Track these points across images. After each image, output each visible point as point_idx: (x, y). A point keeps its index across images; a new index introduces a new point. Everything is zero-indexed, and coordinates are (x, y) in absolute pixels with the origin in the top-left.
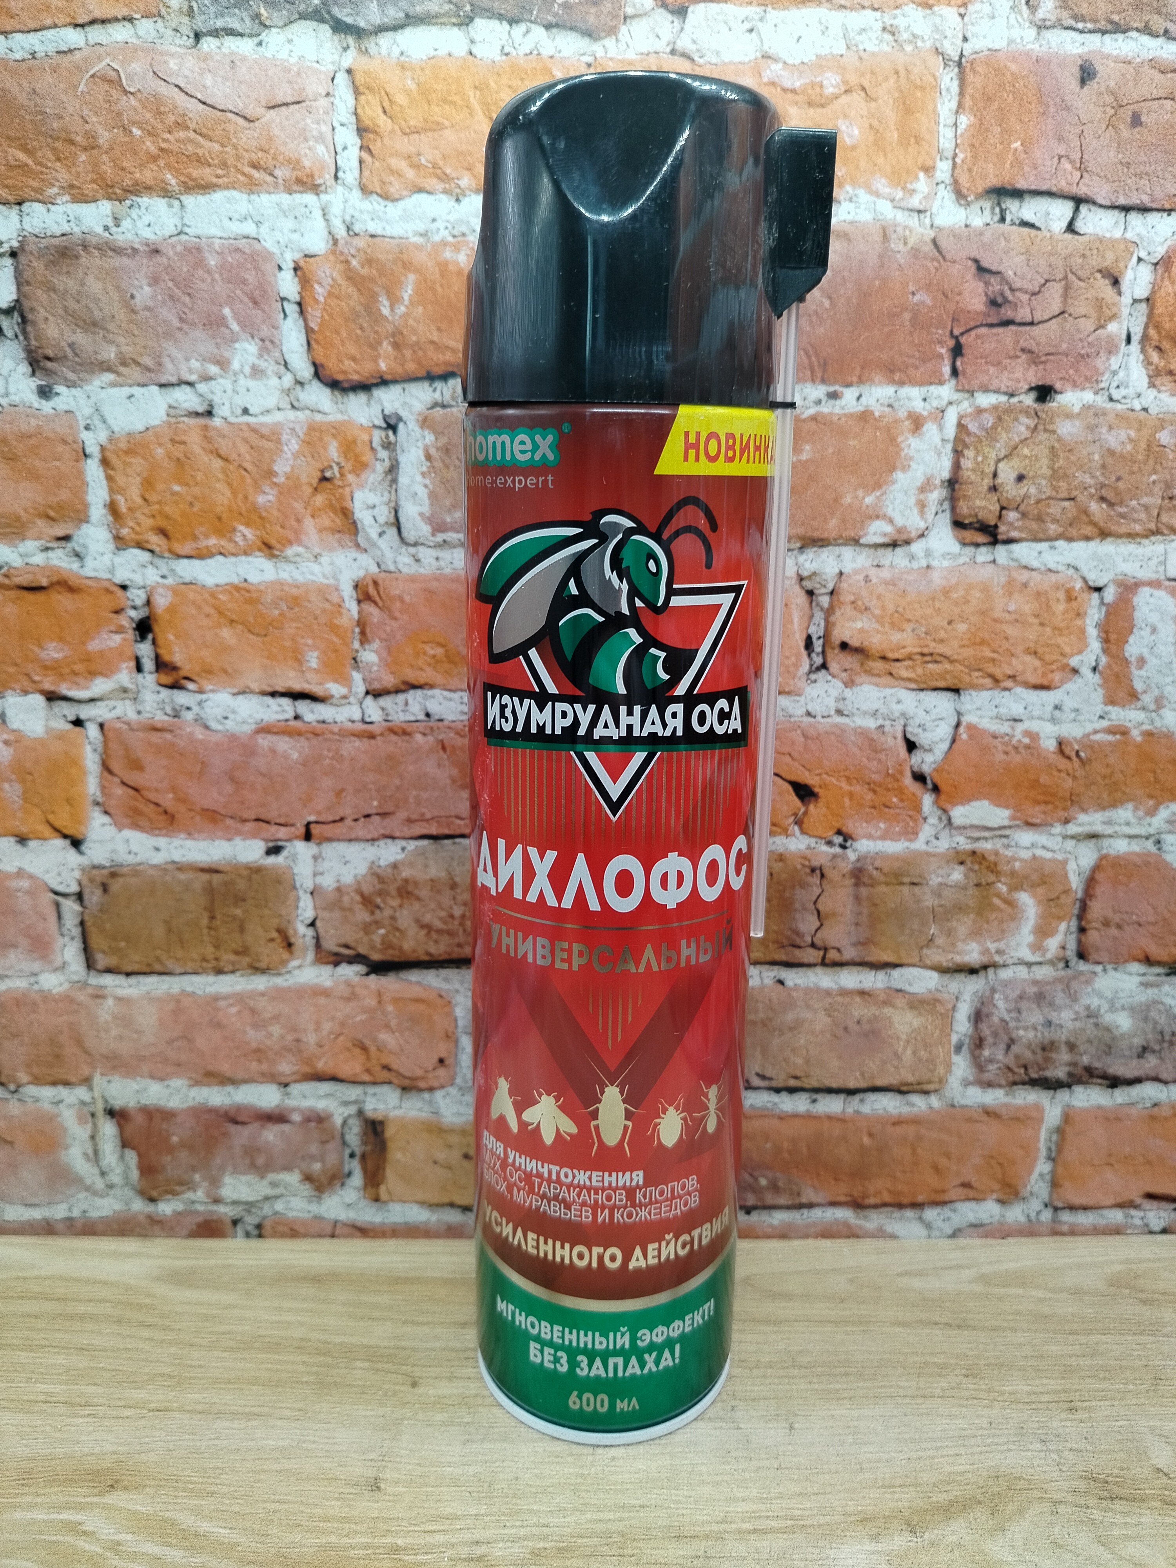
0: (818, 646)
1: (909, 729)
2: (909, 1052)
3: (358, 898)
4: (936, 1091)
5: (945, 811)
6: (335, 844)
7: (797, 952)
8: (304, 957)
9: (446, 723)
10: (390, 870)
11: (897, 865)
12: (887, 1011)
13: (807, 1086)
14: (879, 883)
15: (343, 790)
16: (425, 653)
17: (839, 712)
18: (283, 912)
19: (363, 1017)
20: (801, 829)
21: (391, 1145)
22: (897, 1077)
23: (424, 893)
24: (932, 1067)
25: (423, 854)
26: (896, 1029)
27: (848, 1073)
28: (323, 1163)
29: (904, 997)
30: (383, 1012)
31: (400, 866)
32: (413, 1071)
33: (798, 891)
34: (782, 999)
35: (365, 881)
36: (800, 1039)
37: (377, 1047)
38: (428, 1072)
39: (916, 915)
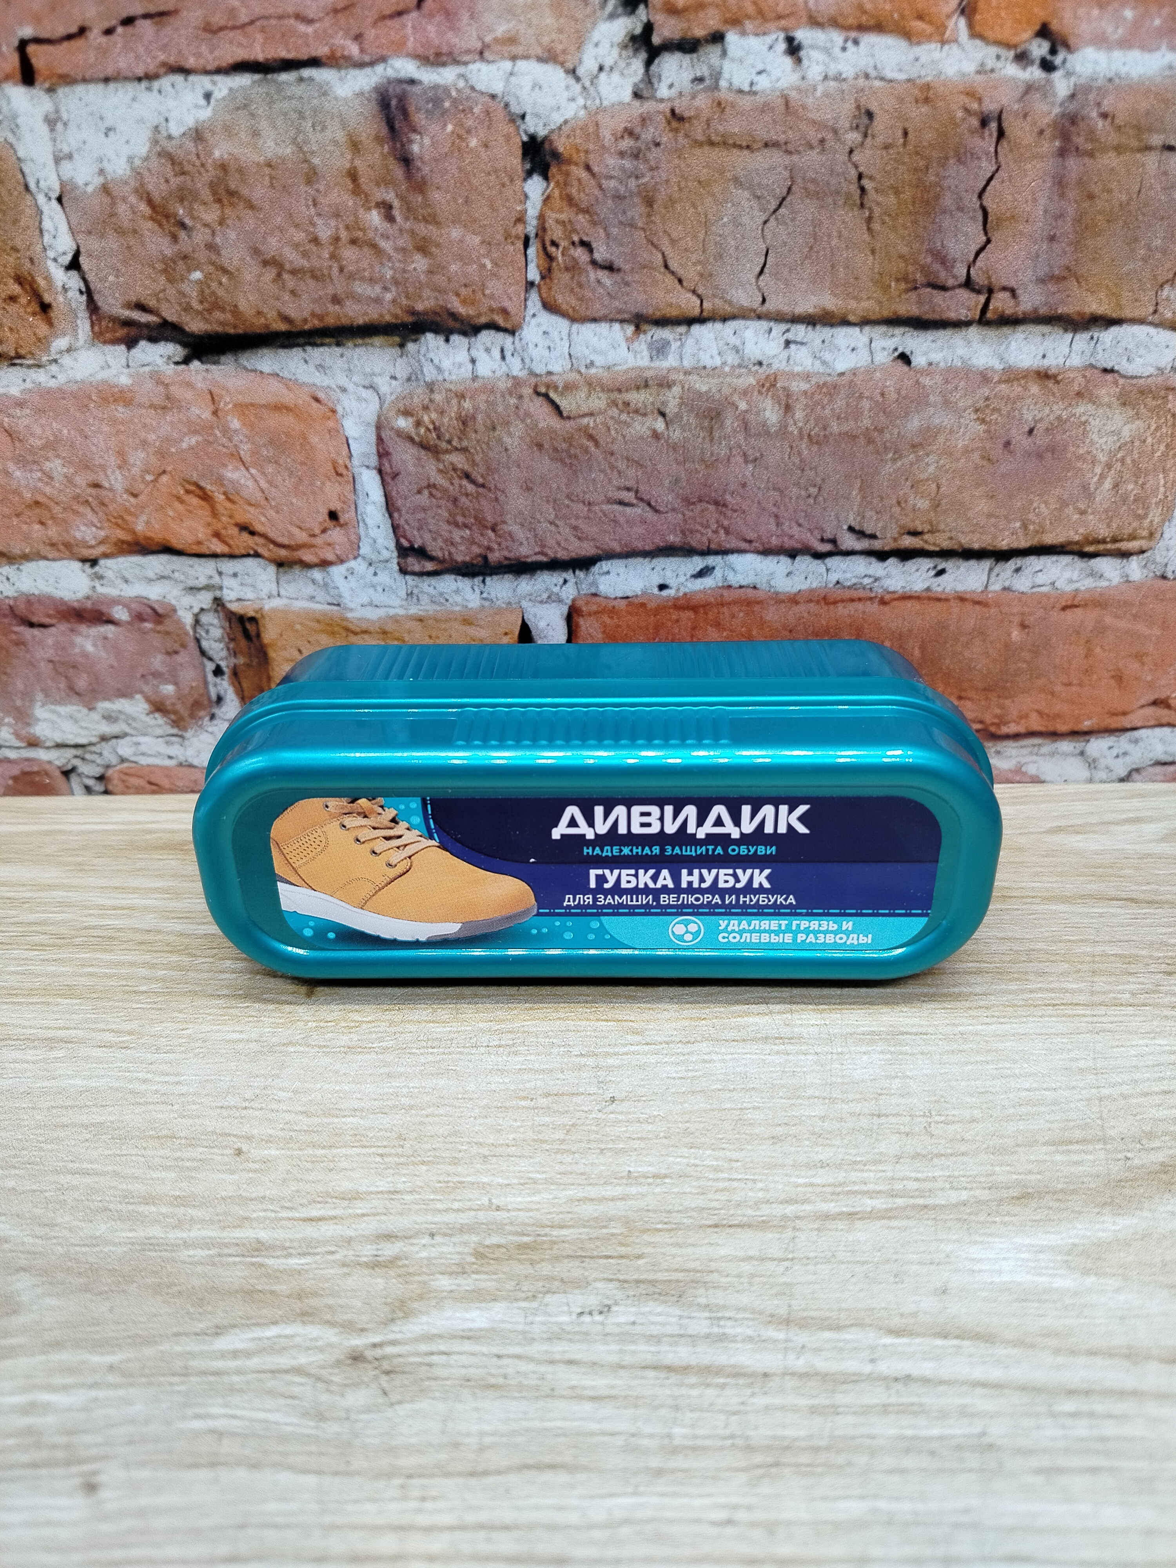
2: (1108, 484)
3: (143, 207)
4: (1143, 552)
6: (80, 89)
7: (939, 297)
8: (75, 330)
10: (190, 145)
11: (1144, 105)
12: (1082, 409)
13: (932, 548)
14: (1104, 149)
18: (18, 242)
19: (193, 441)
20: (971, 26)
21: (272, 654)
22: (1081, 531)
23: (258, 192)
24: (1140, 512)
25: (246, 106)
26: (1092, 443)
27: (1002, 524)
28: (176, 684)
29: (1116, 383)
30: (226, 431)
31: (207, 135)
32: (291, 535)
33: (953, 169)
34: (903, 393)
35: (149, 170)
36: (927, 464)
37: (225, 494)
38: (314, 536)
39: (1162, 218)
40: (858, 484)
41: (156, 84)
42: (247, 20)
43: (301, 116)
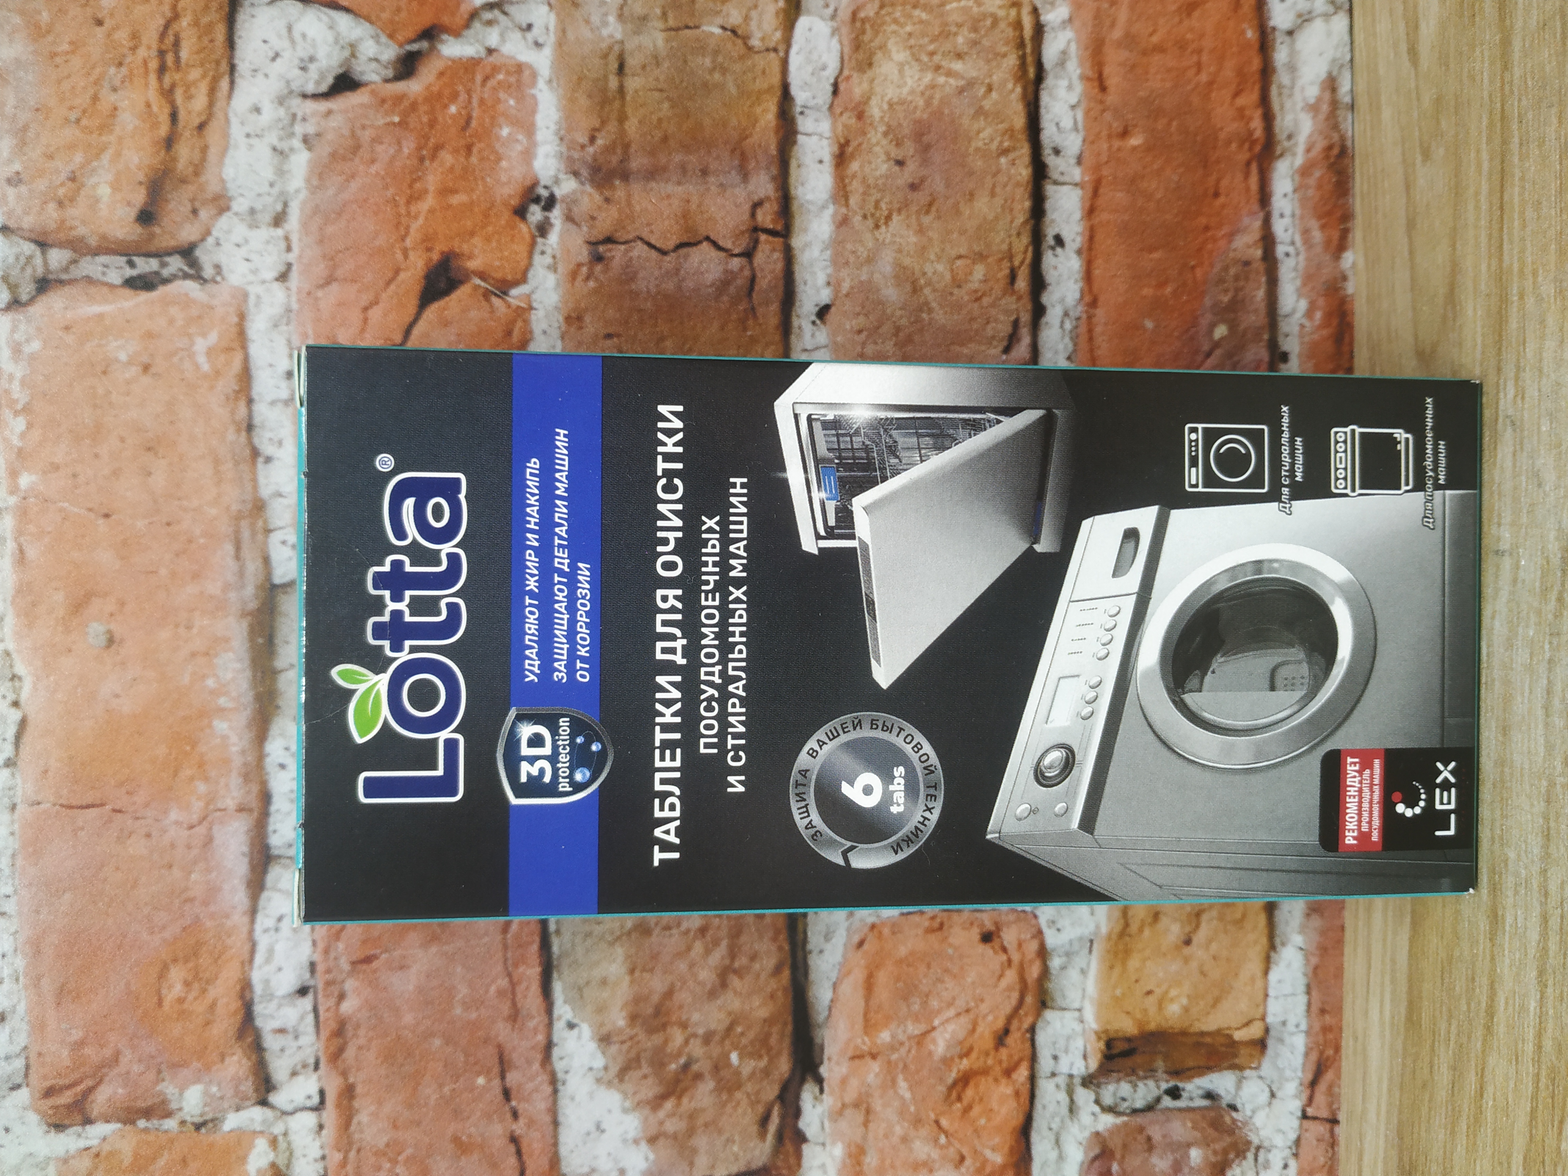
0: (146, 266)
1: (311, 88)
2: (958, 66)
3: (669, 1105)
4: (1035, 11)
5: (474, 15)
6: (563, 1151)
7: (763, 283)
9: (317, 957)
10: (614, 1049)
11: (583, 101)
12: (875, 110)
13: (1030, 255)
14: (622, 132)
15: (456, 1140)
16: (181, 1001)
17: (278, 220)
19: (902, 1085)
20: (516, 283)
21: (1152, 1026)
22: (1010, 86)
23: (657, 984)
24: (988, 22)
25: (580, 989)
26: (912, 92)
27: (1002, 178)
28: (1189, 1145)
29: (848, 78)
30: (893, 1048)
31: (605, 1030)
32: (1009, 989)
33: (640, 285)
34: (858, 309)
35: (635, 1093)
36: (935, 273)
37: (961, 1057)
38: (1010, 961)
39: (685, 62)
40: (957, 348)
41: (560, 1075)
42: (507, 979)
43: (588, 935)
